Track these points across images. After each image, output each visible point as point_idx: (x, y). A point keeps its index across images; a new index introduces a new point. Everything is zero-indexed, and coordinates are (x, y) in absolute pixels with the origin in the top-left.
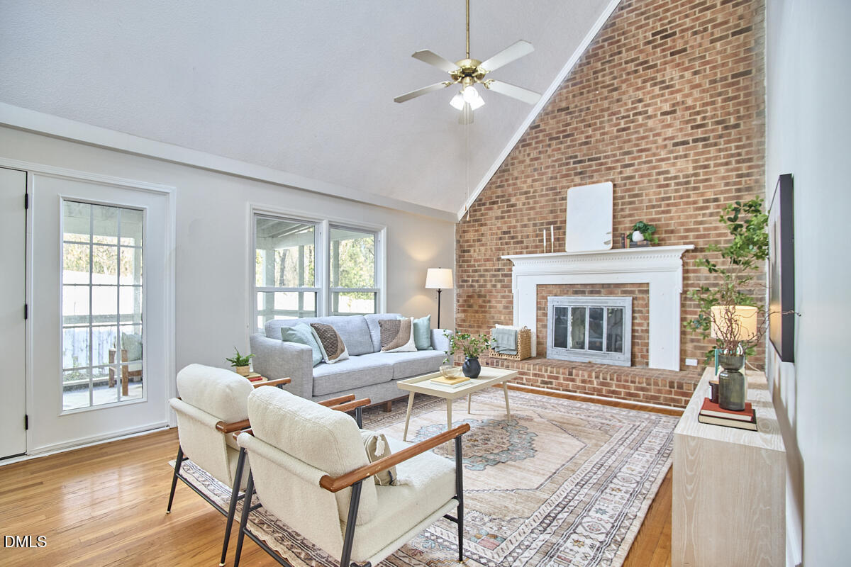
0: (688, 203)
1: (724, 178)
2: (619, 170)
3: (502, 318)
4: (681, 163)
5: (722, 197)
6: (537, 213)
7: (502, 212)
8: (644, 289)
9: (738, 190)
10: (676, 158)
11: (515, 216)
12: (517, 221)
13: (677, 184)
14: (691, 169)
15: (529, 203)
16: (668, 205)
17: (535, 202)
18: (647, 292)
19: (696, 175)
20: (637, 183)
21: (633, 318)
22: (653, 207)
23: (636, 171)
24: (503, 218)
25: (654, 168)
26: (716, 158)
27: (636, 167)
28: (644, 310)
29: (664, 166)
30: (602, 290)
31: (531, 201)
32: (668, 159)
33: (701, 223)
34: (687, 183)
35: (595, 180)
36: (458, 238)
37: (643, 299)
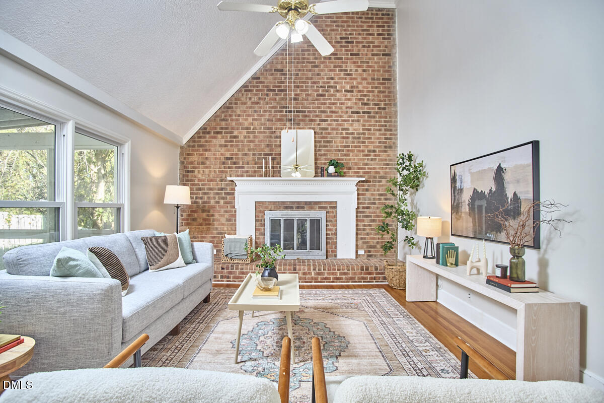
0: (359, 151)
1: (378, 138)
2: (318, 122)
3: (225, 229)
4: (356, 125)
5: (377, 149)
6: (256, 146)
7: (226, 141)
8: (333, 205)
9: (385, 147)
10: (353, 121)
11: (237, 146)
12: (239, 150)
13: (354, 138)
14: (361, 129)
15: (249, 137)
16: (348, 151)
17: (255, 137)
18: (335, 207)
19: (364, 134)
20: (329, 133)
21: (327, 226)
22: (339, 151)
23: (329, 125)
24: (226, 146)
25: (340, 125)
26: (374, 125)
27: (329, 122)
28: (333, 220)
29: (346, 125)
30: (305, 206)
31: (251, 135)
32: (348, 121)
33: (367, 164)
34: (359, 138)
35: (301, 126)
36: (182, 159)
37: (333, 212)
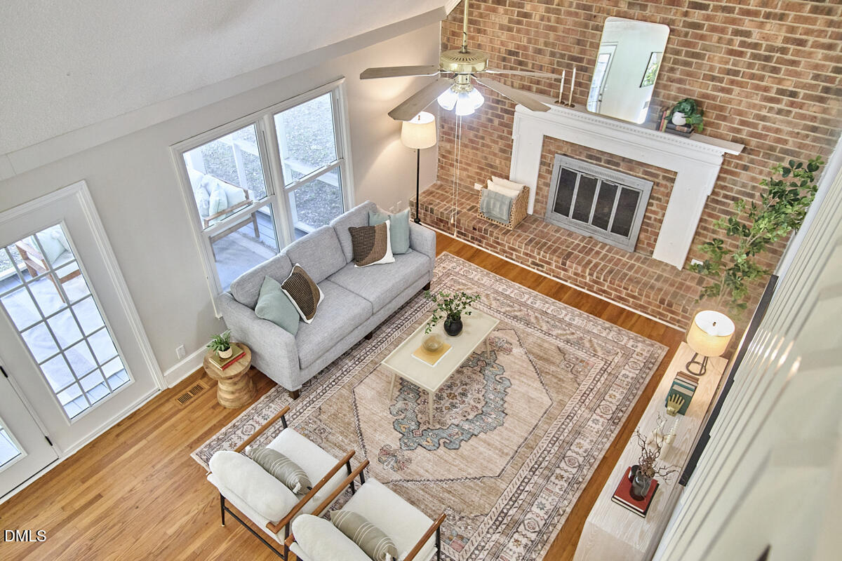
0: (757, 87)
1: (816, 66)
2: (685, 9)
4: (771, 27)
5: (802, 92)
6: (558, 38)
7: (510, 21)
8: (671, 177)
10: (768, 16)
11: (527, 32)
12: (529, 41)
13: (754, 56)
14: (781, 39)
15: (549, 20)
16: (732, 82)
17: (558, 21)
18: (673, 180)
19: (784, 51)
20: (702, 37)
21: (649, 204)
22: (713, 78)
23: (708, 18)
24: (510, 29)
25: (733, 21)
26: (821, 33)
27: (709, 12)
28: (664, 199)
29: (747, 24)
30: (622, 164)
31: (553, 17)
32: (756, 14)
34: (768, 59)
35: (648, 13)
36: (445, 41)
37: (666, 187)
